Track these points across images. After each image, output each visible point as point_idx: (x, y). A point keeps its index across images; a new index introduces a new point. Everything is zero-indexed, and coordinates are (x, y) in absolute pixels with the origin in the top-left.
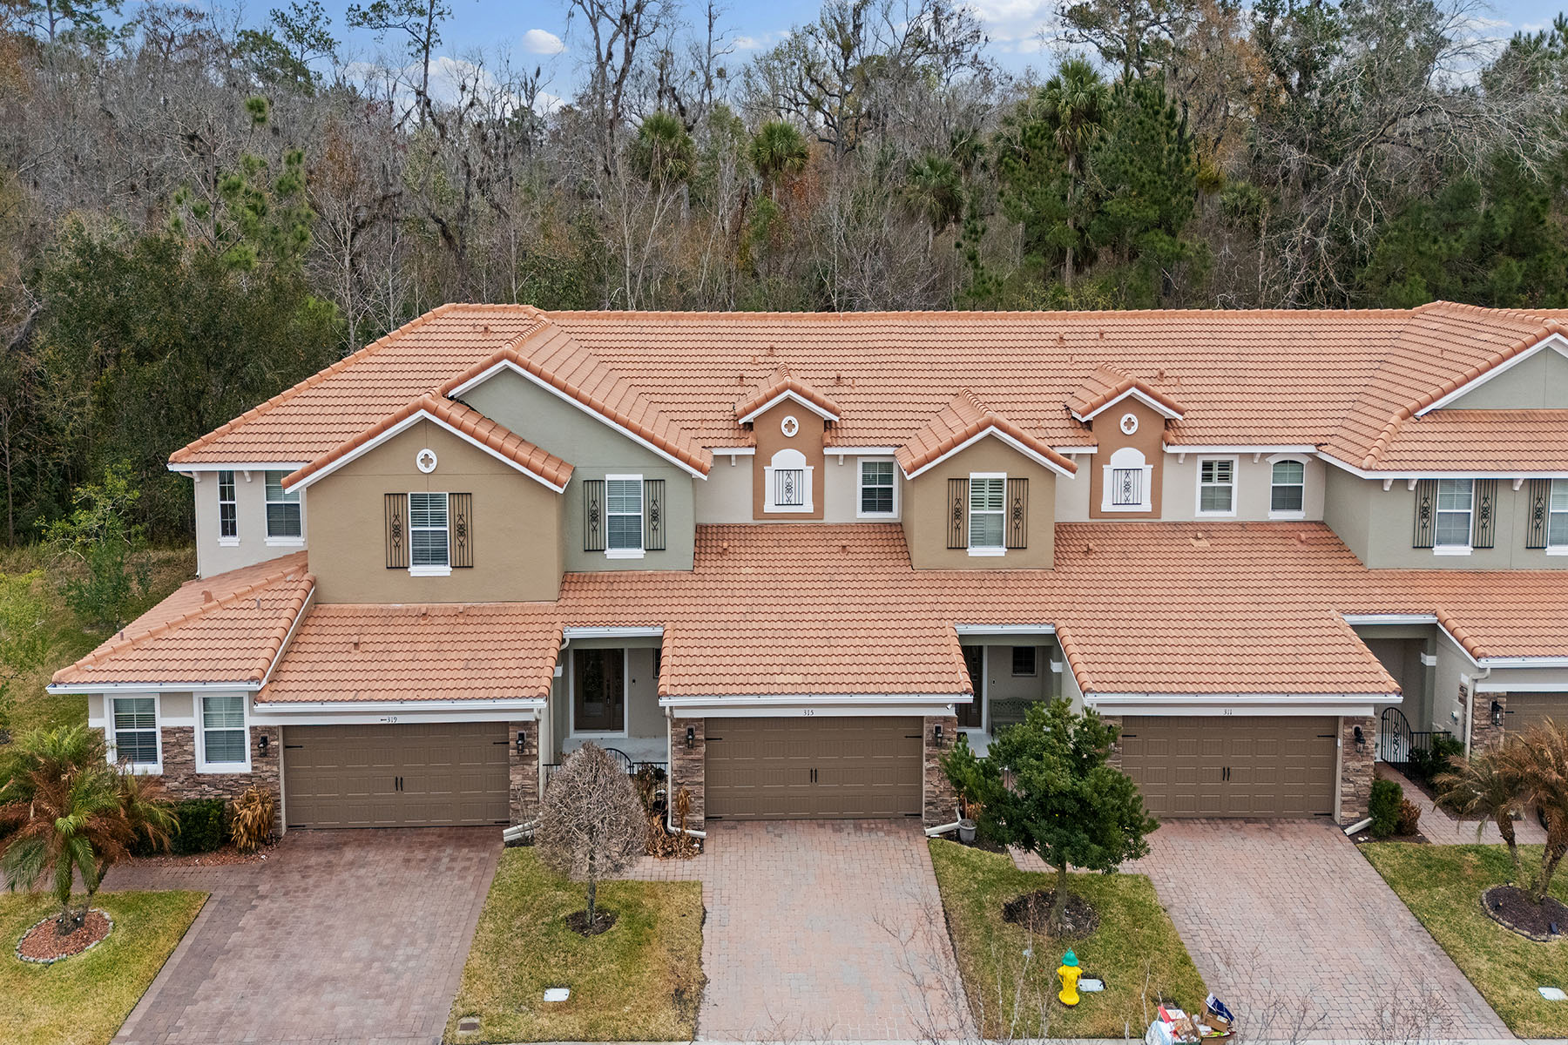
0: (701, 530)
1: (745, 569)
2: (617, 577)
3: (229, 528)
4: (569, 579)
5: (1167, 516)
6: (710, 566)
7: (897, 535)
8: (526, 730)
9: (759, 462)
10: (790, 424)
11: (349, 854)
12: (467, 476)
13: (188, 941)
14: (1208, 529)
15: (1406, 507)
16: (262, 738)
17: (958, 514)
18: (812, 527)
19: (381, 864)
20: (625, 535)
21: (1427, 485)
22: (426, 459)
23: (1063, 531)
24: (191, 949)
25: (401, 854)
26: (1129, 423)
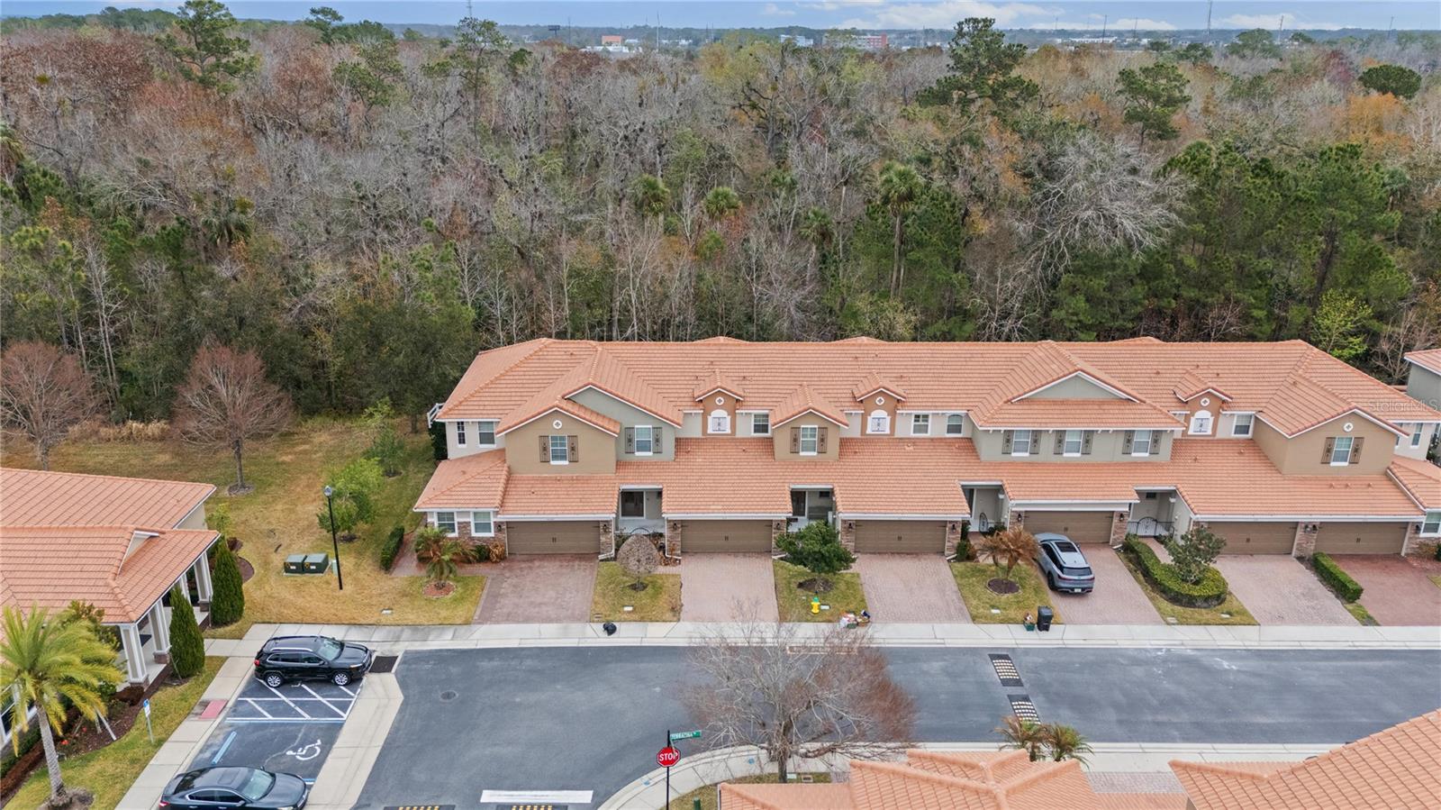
0: (678, 440)
1: (699, 459)
2: (640, 464)
3: (462, 439)
4: (620, 464)
5: (898, 434)
6: (683, 458)
7: (770, 442)
8: (606, 524)
9: (705, 416)
10: (720, 400)
11: (537, 563)
12: (574, 430)
13: (485, 591)
14: (913, 441)
15: (1000, 440)
16: (499, 526)
17: (795, 440)
18: (732, 440)
19: (551, 567)
20: (644, 447)
21: (1009, 433)
22: (557, 424)
23: (844, 443)
24: (488, 594)
25: (558, 563)
26: (880, 400)
